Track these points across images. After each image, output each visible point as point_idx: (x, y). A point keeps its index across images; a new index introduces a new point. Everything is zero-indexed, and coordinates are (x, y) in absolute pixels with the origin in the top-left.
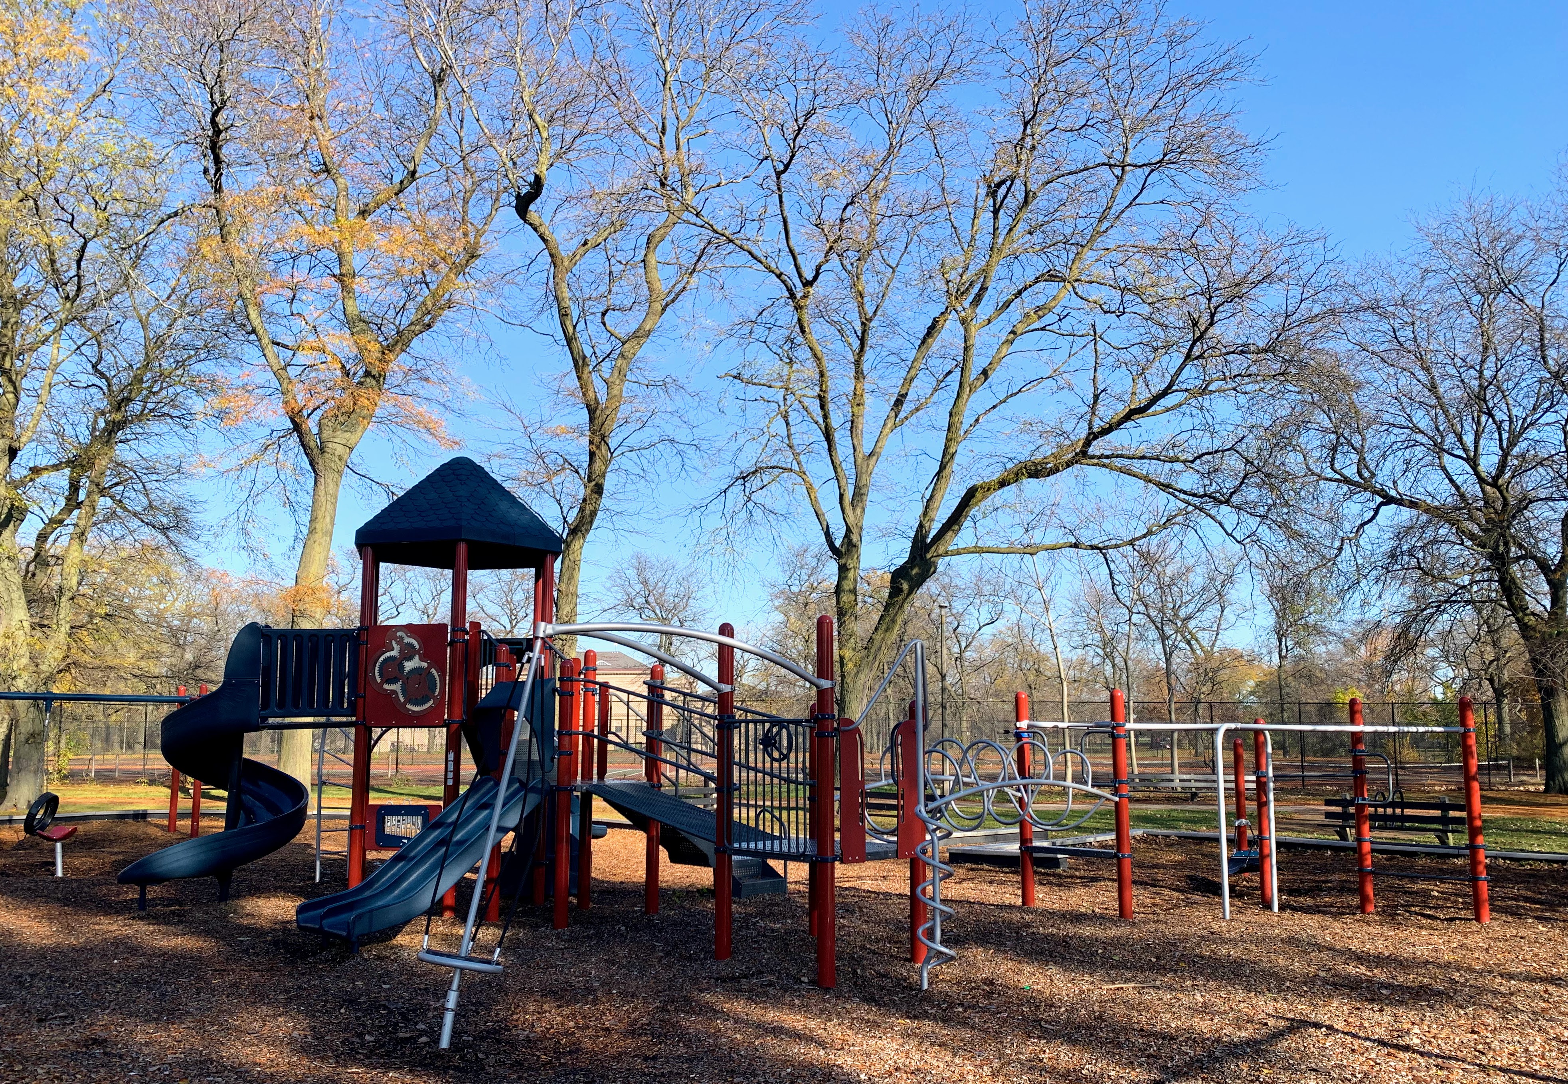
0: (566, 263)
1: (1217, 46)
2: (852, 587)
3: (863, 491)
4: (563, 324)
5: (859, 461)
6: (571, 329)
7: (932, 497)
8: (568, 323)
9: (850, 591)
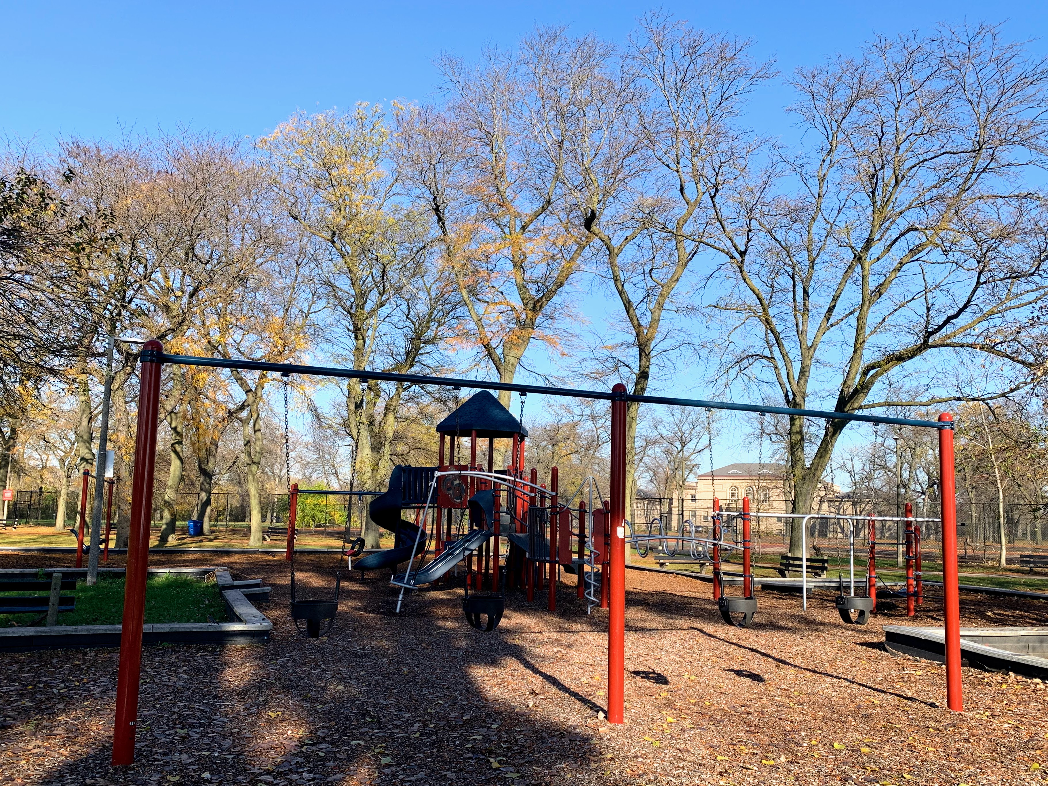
0: (616, 251)
1: (1030, 62)
2: (798, 430)
3: (807, 369)
4: (616, 285)
5: (803, 350)
6: (620, 288)
7: (849, 371)
8: (618, 284)
9: (797, 433)
